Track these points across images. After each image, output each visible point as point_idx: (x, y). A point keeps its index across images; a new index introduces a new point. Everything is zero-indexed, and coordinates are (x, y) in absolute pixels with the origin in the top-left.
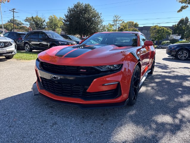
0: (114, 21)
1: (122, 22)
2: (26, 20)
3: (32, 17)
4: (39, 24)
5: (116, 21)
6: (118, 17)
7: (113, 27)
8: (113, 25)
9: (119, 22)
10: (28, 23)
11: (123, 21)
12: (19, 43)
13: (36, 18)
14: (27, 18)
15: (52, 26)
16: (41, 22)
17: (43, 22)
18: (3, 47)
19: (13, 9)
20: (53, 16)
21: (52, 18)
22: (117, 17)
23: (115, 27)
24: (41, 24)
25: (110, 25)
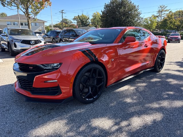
0: (159, 11)
1: (168, 12)
2: (74, 19)
3: (79, 16)
4: (84, 22)
5: (162, 12)
6: (165, 7)
7: (157, 19)
8: (157, 17)
9: (165, 13)
10: (76, 22)
11: (171, 11)
12: (57, 40)
13: (81, 16)
14: (75, 16)
15: (95, 22)
16: (86, 19)
17: (87, 19)
18: (33, 45)
19: (62, 11)
20: (96, 13)
21: (95, 15)
22: (163, 7)
23: (160, 18)
24: (86, 21)
25: (153, 17)
